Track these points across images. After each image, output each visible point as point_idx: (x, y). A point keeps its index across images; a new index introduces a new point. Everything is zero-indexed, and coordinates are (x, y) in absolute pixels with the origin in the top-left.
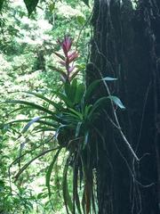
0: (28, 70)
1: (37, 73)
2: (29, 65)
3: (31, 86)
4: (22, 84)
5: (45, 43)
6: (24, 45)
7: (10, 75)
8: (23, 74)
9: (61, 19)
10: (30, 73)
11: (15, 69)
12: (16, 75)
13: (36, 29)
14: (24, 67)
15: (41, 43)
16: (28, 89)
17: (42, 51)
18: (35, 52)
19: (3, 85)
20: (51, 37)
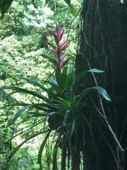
0: (34, 48)
1: (41, 51)
2: (35, 44)
3: (36, 60)
4: (29, 59)
5: (48, 26)
6: (31, 27)
7: (20, 51)
8: (30, 51)
9: (61, 7)
10: (35, 50)
11: (24, 47)
12: (25, 52)
13: (40, 14)
14: (31, 45)
15: (45, 26)
16: (34, 63)
17: (45, 33)
18: (40, 33)
19: (14, 59)
20: (53, 21)
